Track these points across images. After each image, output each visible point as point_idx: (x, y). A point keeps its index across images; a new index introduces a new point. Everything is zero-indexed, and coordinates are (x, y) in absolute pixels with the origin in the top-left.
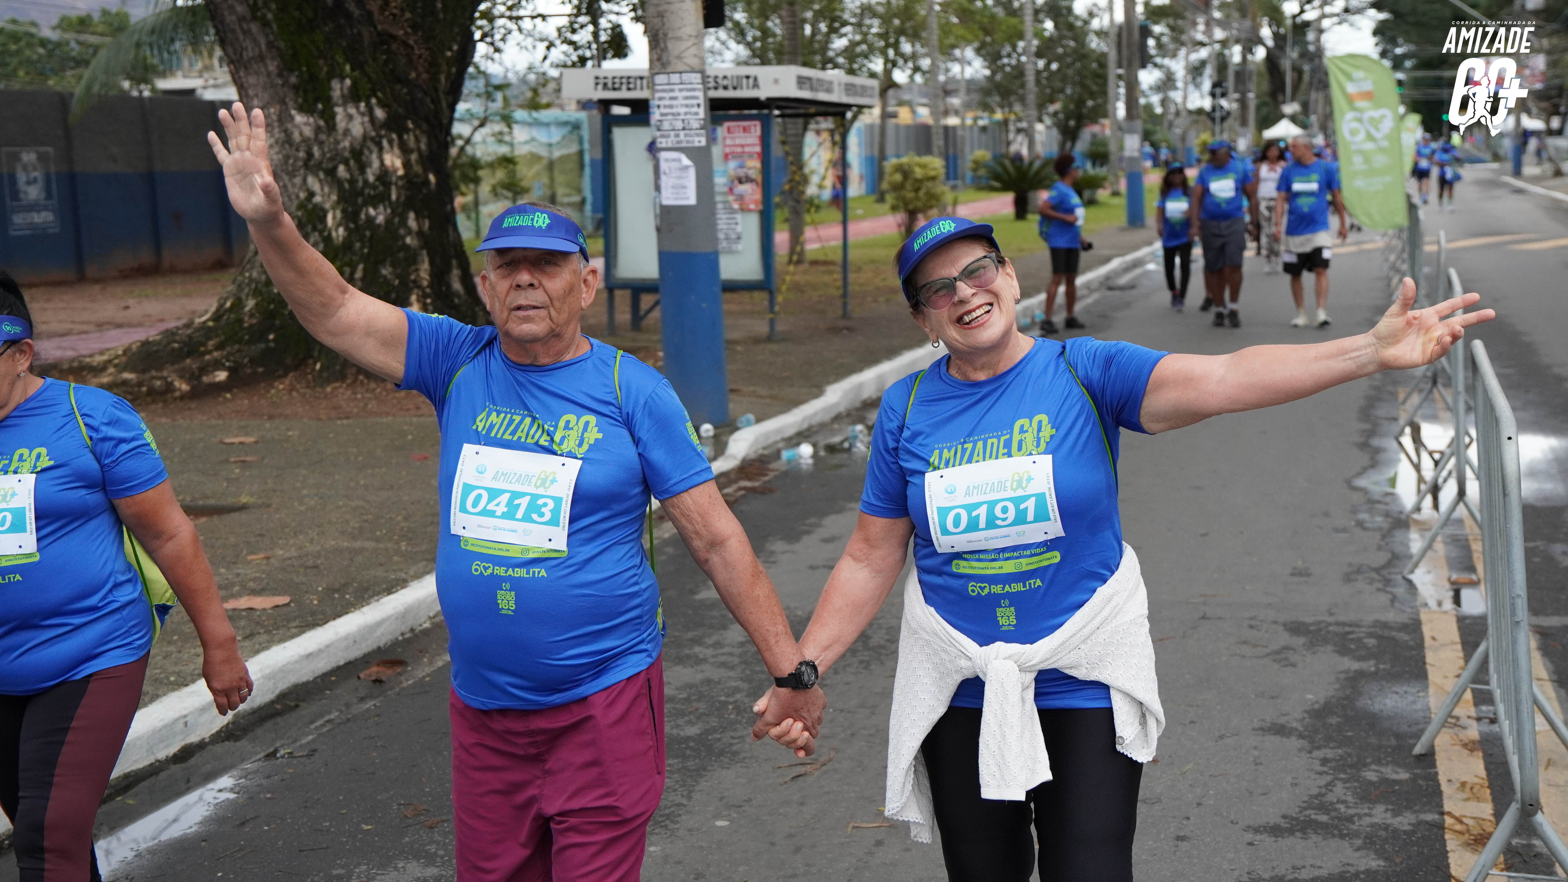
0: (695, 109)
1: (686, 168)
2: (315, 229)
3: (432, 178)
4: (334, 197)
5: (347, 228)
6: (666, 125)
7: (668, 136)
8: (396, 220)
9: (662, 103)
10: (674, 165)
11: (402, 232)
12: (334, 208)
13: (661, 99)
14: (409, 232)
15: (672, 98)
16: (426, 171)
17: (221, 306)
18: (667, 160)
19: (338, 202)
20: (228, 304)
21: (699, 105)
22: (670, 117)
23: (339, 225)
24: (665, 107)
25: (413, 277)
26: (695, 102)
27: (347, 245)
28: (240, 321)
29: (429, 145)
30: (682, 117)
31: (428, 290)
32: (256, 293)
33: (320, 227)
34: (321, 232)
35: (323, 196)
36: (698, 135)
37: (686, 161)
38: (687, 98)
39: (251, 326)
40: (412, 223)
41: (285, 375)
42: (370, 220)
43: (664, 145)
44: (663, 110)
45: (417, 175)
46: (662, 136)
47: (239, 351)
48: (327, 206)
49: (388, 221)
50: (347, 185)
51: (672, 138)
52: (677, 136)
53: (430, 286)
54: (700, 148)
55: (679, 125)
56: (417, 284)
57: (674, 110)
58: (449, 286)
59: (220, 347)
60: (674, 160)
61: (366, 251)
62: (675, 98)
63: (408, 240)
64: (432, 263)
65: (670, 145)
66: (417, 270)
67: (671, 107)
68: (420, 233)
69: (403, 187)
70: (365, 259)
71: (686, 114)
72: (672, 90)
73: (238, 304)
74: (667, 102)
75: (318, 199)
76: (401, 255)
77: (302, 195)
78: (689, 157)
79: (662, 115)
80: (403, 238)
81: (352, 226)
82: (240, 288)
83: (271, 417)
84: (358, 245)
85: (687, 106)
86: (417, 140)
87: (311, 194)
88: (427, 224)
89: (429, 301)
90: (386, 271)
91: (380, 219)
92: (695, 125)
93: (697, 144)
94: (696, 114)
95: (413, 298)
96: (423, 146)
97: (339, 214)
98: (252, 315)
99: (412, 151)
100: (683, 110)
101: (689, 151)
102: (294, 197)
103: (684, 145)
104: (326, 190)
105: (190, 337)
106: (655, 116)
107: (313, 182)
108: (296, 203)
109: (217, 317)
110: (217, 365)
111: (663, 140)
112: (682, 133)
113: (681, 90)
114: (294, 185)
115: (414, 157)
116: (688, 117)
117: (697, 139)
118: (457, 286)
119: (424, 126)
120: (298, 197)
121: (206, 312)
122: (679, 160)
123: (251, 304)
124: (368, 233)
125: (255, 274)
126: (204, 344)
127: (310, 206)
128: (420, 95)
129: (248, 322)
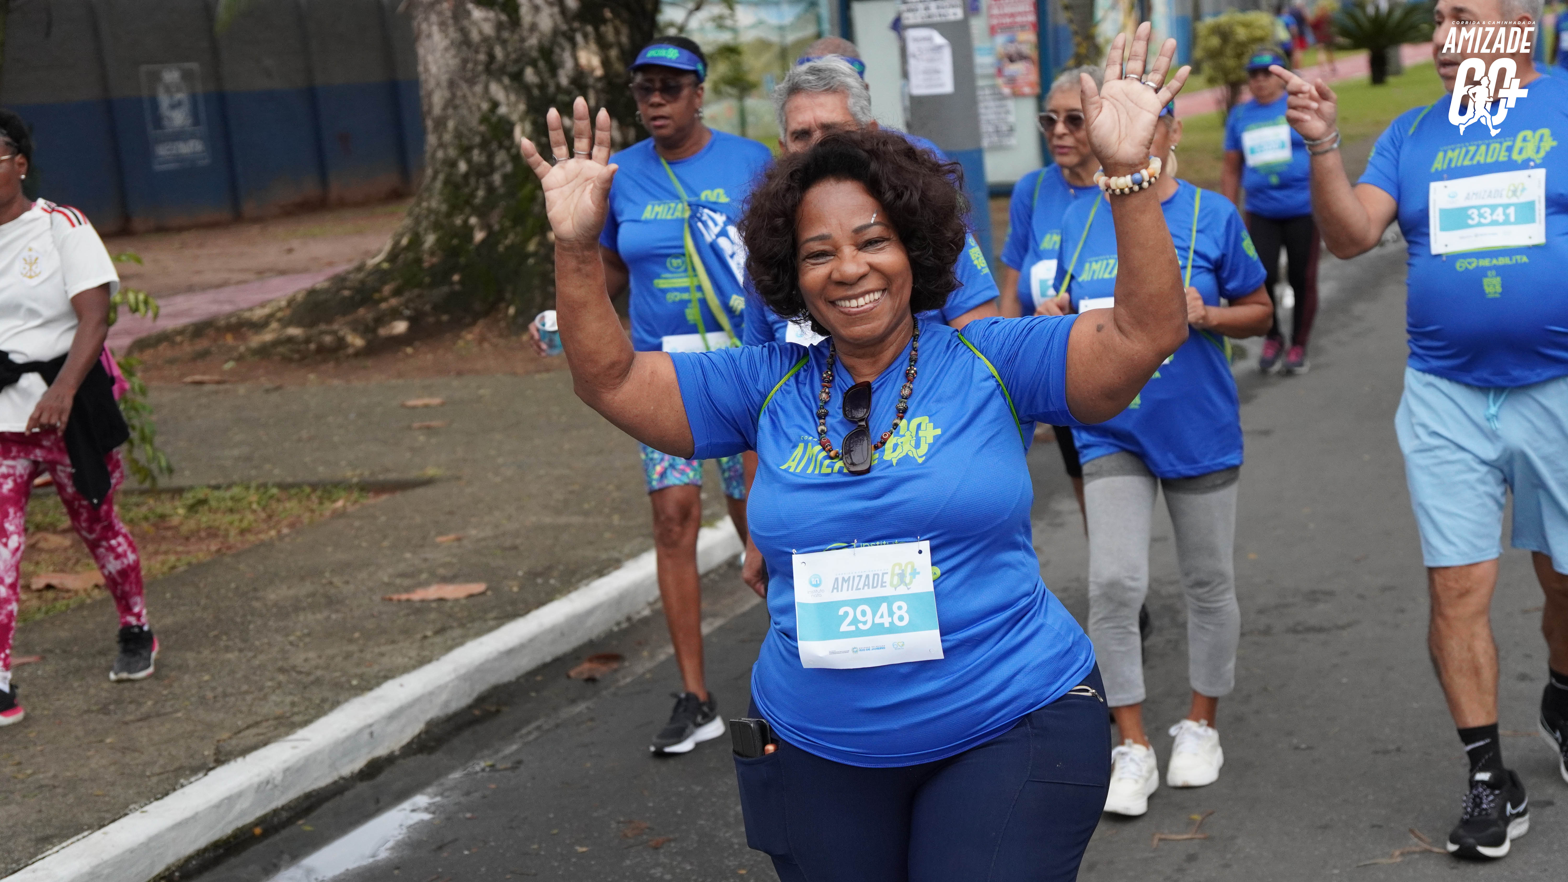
1: (940, 48)
2: (501, 146)
4: (522, 107)
7: (916, 10)
10: (925, 45)
12: (522, 120)
17: (396, 244)
18: (916, 40)
19: (528, 112)
20: (405, 241)
28: (418, 261)
29: (631, 36)
32: (436, 226)
33: (507, 143)
34: (508, 149)
35: (508, 105)
36: (952, 6)
37: (939, 39)
39: (433, 266)
41: (474, 323)
43: (911, 21)
45: (618, 76)
46: (909, 10)
47: (420, 296)
48: (514, 117)
50: (536, 92)
51: (921, 9)
54: (955, 22)
59: (397, 293)
60: (924, 39)
65: (918, 21)
69: (603, 91)
73: (416, 241)
75: (503, 110)
77: (485, 106)
78: (943, 34)
82: (417, 221)
83: (459, 374)
86: (617, 32)
87: (495, 105)
93: (951, 18)
96: (623, 38)
97: (528, 127)
98: (432, 253)
99: (611, 46)
101: (942, 27)
102: (474, 108)
103: (936, 19)
104: (513, 98)
105: (362, 282)
107: (497, 91)
108: (477, 116)
109: (392, 257)
110: (395, 314)
111: (911, 15)
114: (474, 94)
115: (614, 53)
117: (951, 9)
119: (625, 15)
120: (479, 108)
121: (379, 251)
122: (931, 39)
123: (430, 240)
125: (434, 204)
126: (378, 290)
127: (494, 119)
129: (428, 261)
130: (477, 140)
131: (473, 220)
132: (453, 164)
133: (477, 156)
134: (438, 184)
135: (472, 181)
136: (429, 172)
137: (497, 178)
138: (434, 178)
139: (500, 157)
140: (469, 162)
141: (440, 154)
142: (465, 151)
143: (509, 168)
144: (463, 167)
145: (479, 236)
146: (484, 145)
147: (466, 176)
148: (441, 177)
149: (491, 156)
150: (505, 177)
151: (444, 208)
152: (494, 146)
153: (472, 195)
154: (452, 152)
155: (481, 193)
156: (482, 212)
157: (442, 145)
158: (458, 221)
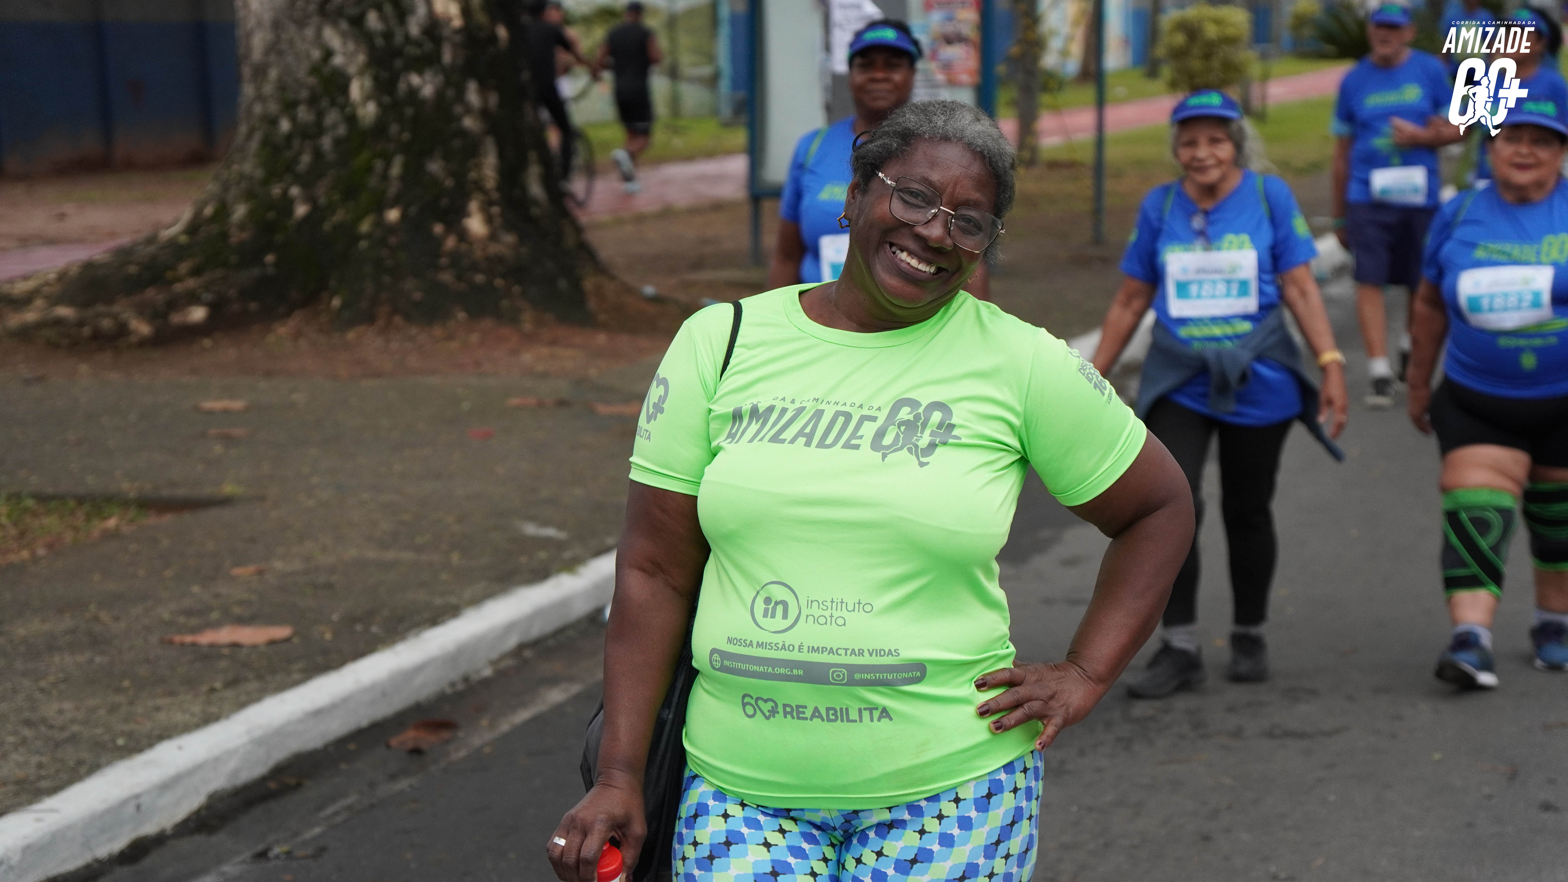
2: (333, 104)
3: (502, 32)
4: (362, 58)
5: (380, 105)
8: (450, 93)
10: (852, 14)
11: (458, 109)
12: (360, 74)
14: (468, 110)
16: (493, 22)
17: (198, 214)
19: (367, 65)
20: (209, 211)
23: (367, 98)
25: (473, 175)
27: (380, 128)
28: (224, 236)
31: (495, 195)
32: (249, 195)
33: (340, 100)
35: (345, 55)
37: (869, 9)
39: (242, 243)
40: (473, 96)
41: (288, 314)
42: (413, 93)
45: (480, 28)
47: (224, 278)
48: (352, 70)
49: (440, 94)
50: (379, 41)
53: (499, 188)
56: (479, 186)
58: (524, 189)
59: (196, 272)
60: (852, 7)
61: (406, 136)
63: (468, 123)
64: (501, 156)
66: (479, 166)
68: (484, 114)
69: (460, 44)
70: (405, 148)
73: (223, 211)
75: (338, 60)
76: (457, 143)
77: (316, 54)
78: (875, 2)
80: (459, 119)
81: (386, 99)
82: (226, 188)
83: (268, 374)
84: (394, 128)
87: (329, 53)
88: (493, 99)
89: (496, 210)
90: (435, 167)
91: (428, 91)
95: (474, 206)
97: (368, 83)
98: (242, 227)
102: (302, 56)
104: (351, 46)
105: (153, 257)
107: (332, 37)
109: (193, 229)
110: (192, 299)
114: (303, 39)
118: (536, 189)
120: (309, 56)
121: (176, 221)
122: (859, 8)
123: (240, 211)
124: (409, 111)
125: (247, 168)
126: (172, 268)
127: (326, 71)
129: (236, 236)
130: (304, 94)
131: (295, 191)
132: (273, 122)
133: (304, 114)
134: (254, 144)
135: (296, 143)
136: (243, 129)
137: (326, 142)
138: (249, 136)
139: (332, 117)
140: (293, 119)
141: (258, 109)
142: (289, 107)
143: (342, 130)
144: (285, 125)
145: (301, 210)
146: (313, 101)
147: (289, 137)
148: (258, 137)
149: (320, 115)
150: (338, 142)
151: (259, 173)
152: (324, 103)
153: (295, 160)
154: (273, 107)
155: (306, 159)
156: (307, 181)
157: (260, 98)
158: (276, 190)
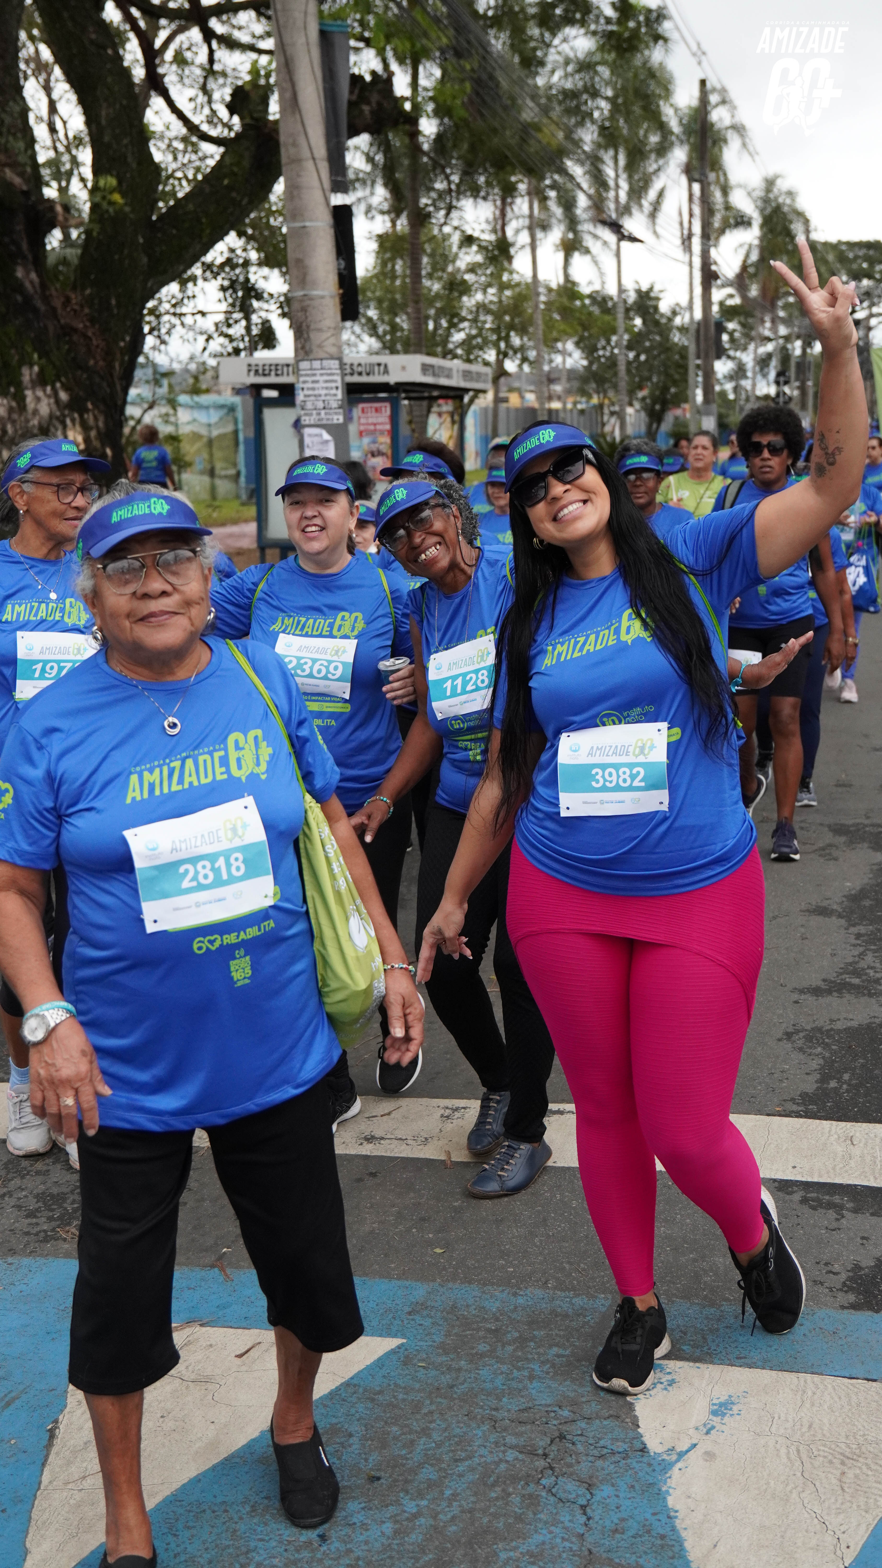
0: (334, 391)
1: (327, 442)
3: (109, 452)
6: (309, 405)
7: (311, 415)
9: (305, 386)
10: (316, 439)
13: (304, 382)
15: (313, 382)
16: (103, 446)
18: (310, 435)
21: (337, 388)
22: (312, 398)
24: (308, 389)
26: (334, 385)
29: (106, 423)
30: (323, 398)
36: (336, 413)
37: (326, 436)
38: (326, 381)
43: (307, 422)
44: (306, 392)
45: (96, 449)
46: (306, 415)
51: (314, 416)
52: (319, 414)
54: (338, 425)
55: (320, 405)
57: (316, 392)
60: (316, 435)
62: (317, 382)
65: (312, 422)
67: (313, 389)
71: (326, 395)
72: (314, 375)
74: (310, 385)
78: (329, 432)
79: (306, 396)
85: (327, 388)
86: (96, 419)
92: (334, 405)
93: (335, 422)
94: (335, 395)
96: (101, 424)
99: (91, 428)
100: (323, 392)
101: (329, 428)
103: (324, 422)
106: (300, 397)
111: (307, 418)
112: (323, 412)
113: (322, 375)
115: (93, 434)
116: (328, 398)
117: (335, 417)
119: (102, 407)
122: (321, 435)
128: (97, 380)
